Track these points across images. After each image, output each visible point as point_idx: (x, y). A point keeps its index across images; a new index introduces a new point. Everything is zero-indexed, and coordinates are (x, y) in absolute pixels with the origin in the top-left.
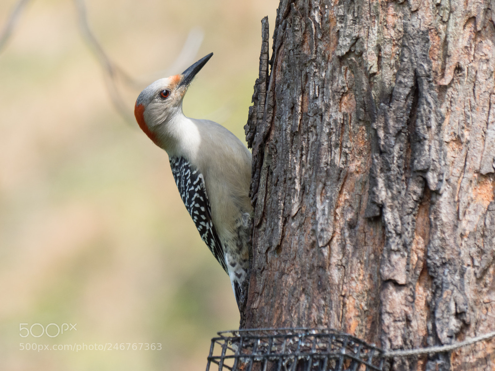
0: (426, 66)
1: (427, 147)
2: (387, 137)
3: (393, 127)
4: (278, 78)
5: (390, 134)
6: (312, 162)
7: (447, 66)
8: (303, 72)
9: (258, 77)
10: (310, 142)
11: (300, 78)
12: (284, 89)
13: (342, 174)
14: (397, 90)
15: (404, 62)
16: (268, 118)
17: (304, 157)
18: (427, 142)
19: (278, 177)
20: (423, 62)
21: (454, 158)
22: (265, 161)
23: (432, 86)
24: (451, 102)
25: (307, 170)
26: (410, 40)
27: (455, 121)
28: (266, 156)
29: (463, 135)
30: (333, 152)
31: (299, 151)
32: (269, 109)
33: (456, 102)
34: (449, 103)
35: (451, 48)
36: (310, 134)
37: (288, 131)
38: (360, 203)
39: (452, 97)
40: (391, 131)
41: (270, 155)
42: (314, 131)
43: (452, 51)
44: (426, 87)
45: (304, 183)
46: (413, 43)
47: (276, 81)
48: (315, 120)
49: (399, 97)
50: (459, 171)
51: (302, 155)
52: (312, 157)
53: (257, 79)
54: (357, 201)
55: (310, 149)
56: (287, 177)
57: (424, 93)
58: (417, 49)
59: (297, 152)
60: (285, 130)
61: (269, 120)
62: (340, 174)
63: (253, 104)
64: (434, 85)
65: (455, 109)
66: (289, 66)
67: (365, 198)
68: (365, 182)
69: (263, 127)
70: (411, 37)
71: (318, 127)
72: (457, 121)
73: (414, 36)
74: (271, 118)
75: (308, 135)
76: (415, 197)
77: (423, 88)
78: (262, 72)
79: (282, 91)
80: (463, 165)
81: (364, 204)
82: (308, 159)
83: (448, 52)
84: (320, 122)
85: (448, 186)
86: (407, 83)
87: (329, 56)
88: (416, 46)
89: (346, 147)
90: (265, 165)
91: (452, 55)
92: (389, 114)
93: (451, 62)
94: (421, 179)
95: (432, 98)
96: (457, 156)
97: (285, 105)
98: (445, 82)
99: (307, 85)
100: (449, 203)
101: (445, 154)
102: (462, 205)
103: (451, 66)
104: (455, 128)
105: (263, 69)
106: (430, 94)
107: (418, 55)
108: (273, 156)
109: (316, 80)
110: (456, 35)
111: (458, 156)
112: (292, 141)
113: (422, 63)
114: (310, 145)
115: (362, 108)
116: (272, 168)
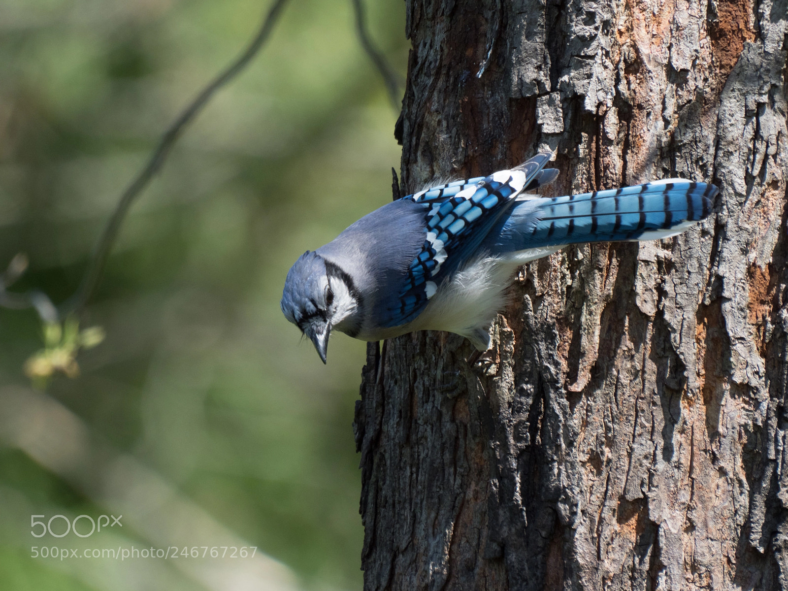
0: (553, 369)
1: (556, 471)
2: (508, 459)
3: (514, 445)
4: (387, 369)
5: (511, 455)
6: (423, 484)
7: (581, 366)
8: (410, 367)
9: (366, 364)
10: (421, 457)
11: (408, 375)
12: (392, 385)
13: (457, 501)
14: (519, 399)
15: (526, 363)
16: (376, 418)
17: (415, 475)
18: (556, 464)
19: (386, 497)
20: (549, 363)
21: (593, 481)
22: (374, 473)
23: (561, 393)
24: (587, 411)
25: (418, 493)
26: (532, 335)
27: (592, 435)
28: (375, 467)
29: (602, 453)
30: (446, 472)
31: (408, 468)
32: (377, 407)
33: (593, 411)
34: (585, 412)
35: (585, 344)
36: (421, 447)
37: (397, 441)
38: (479, 538)
39: (588, 405)
40: (512, 451)
41: (379, 466)
42: (425, 443)
43: (586, 347)
44: (552, 395)
45: (414, 510)
46: (535, 339)
47: (385, 371)
48: (426, 430)
49: (521, 408)
50: (598, 498)
51: (412, 474)
52: (423, 477)
53: (365, 366)
54: (476, 536)
55: (421, 466)
56: (396, 499)
57: (551, 402)
58: (541, 347)
59: (406, 469)
60: (394, 439)
61: (378, 422)
62: (455, 502)
63: (360, 398)
64: (564, 391)
65: (593, 420)
66: (395, 356)
67: (485, 532)
68: (485, 513)
69: (371, 430)
70: (534, 332)
71: (429, 440)
72: (595, 434)
73: (537, 330)
74: (379, 418)
75: (418, 448)
76: (544, 534)
77: (550, 396)
78: (370, 357)
79: (390, 387)
80: (604, 490)
81: (483, 541)
82: (419, 478)
83: (582, 348)
84: (430, 433)
85: (585, 518)
86: (530, 390)
87: (440, 350)
88: (540, 343)
89: (461, 467)
90: (373, 479)
91: (587, 352)
92: (509, 429)
93: (585, 361)
94: (550, 511)
95: (561, 408)
96: (596, 478)
97: (393, 407)
98: (578, 387)
99: (415, 385)
100: (586, 539)
101: (580, 479)
102: (604, 540)
103: (585, 367)
104: (592, 444)
105: (371, 353)
106: (559, 403)
107: (543, 355)
108: (382, 469)
109: (426, 379)
110: (591, 327)
111: (598, 479)
112: (401, 453)
113: (548, 365)
114: (421, 461)
115: (477, 420)
116: (381, 483)
